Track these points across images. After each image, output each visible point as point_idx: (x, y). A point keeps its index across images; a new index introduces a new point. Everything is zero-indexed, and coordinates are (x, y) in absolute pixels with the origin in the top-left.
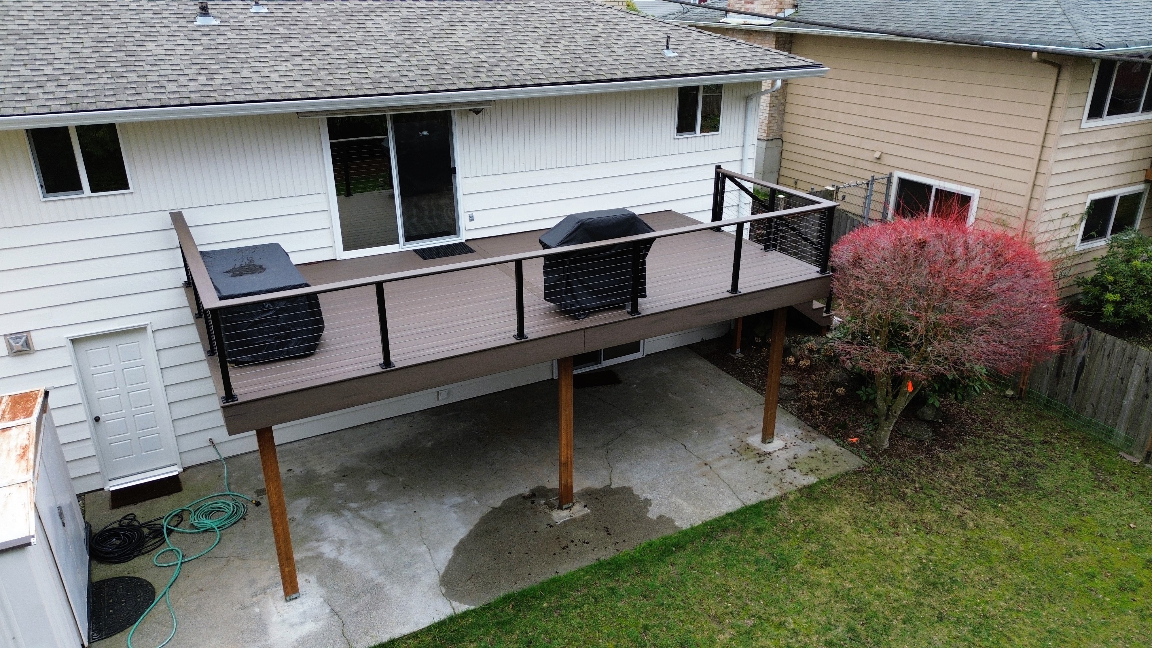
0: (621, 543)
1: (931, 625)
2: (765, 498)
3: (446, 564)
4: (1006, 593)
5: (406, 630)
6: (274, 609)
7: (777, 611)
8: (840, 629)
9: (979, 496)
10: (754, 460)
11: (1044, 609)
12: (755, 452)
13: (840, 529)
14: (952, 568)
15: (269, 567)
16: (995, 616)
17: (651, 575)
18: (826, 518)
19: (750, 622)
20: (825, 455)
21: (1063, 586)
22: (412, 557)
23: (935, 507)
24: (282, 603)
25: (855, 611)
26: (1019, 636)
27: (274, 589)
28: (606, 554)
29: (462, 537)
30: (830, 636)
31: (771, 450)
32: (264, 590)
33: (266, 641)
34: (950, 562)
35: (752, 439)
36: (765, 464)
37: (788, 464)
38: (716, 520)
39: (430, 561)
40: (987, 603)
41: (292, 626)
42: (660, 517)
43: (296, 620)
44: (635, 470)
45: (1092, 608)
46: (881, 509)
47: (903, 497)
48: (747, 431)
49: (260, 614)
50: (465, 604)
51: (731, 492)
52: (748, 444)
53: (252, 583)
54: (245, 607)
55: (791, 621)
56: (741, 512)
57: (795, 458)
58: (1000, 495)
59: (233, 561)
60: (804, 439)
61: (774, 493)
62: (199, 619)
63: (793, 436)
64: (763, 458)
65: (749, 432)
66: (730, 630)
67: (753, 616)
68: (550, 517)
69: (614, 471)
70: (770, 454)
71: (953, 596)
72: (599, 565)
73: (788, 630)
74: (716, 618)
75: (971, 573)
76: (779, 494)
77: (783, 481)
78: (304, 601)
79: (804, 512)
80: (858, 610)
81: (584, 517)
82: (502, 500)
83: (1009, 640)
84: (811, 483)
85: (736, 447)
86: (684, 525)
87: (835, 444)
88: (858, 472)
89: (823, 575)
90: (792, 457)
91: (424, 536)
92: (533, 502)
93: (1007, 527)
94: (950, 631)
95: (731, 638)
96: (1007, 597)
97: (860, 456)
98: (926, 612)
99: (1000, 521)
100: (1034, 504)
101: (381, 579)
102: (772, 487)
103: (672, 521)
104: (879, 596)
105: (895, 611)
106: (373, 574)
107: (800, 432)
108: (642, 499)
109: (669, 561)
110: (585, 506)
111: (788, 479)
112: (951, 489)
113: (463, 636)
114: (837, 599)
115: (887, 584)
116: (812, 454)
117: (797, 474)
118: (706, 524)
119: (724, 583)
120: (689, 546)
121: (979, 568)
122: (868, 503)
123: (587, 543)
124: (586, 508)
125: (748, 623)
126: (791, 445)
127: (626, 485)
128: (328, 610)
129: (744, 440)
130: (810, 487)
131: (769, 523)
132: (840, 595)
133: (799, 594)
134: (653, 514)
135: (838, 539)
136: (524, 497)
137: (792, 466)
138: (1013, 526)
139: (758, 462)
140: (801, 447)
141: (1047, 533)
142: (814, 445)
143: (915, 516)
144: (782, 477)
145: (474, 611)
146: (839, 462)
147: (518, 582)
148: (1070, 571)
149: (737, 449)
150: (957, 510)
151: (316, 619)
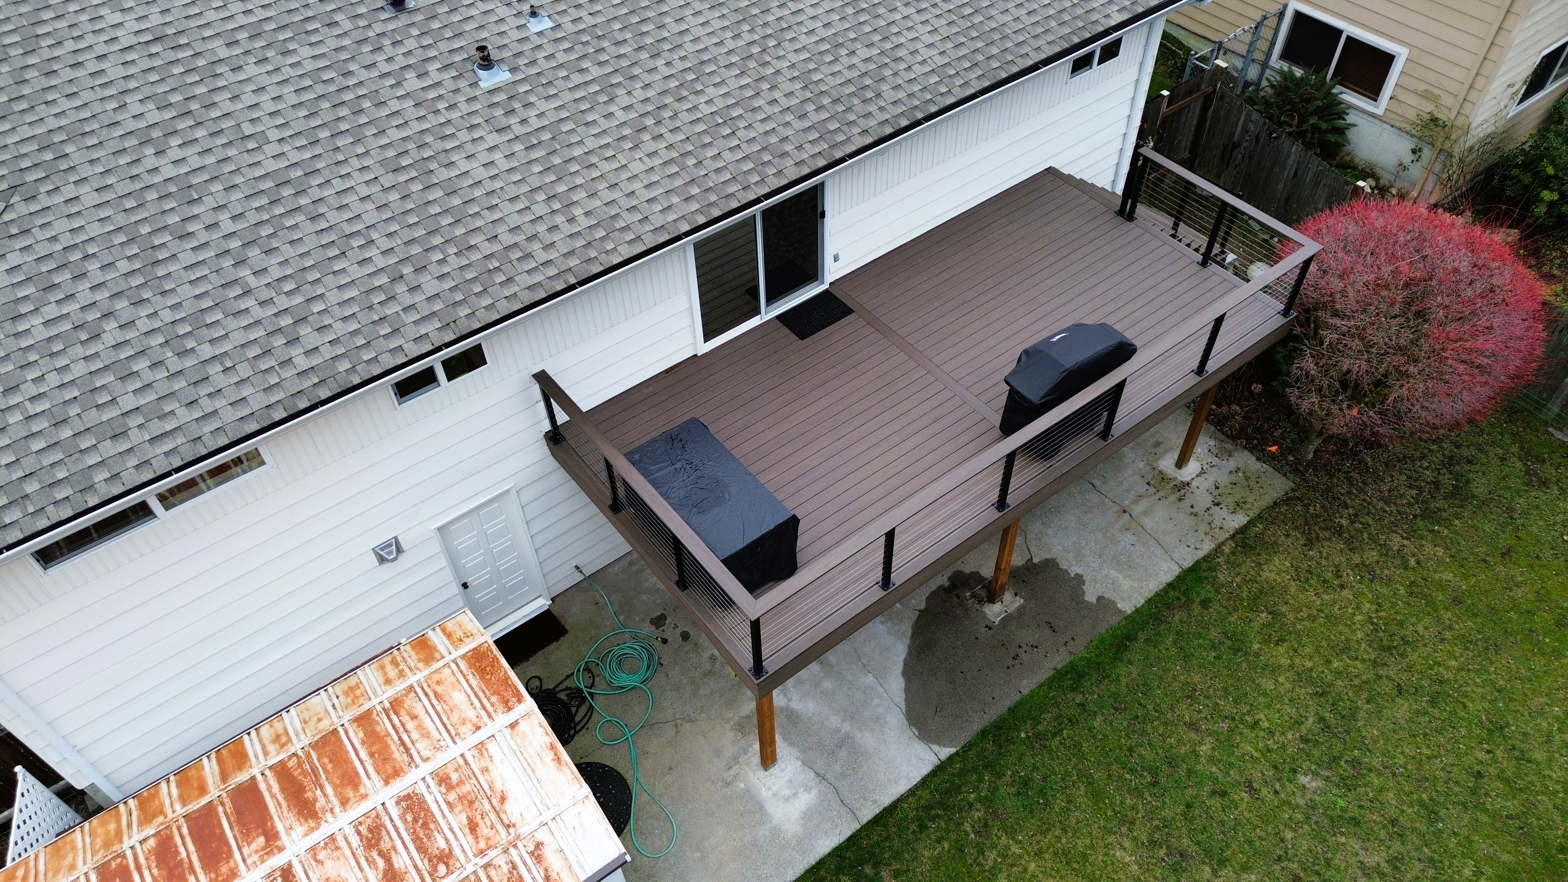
0: (1071, 642)
1: (1393, 701)
2: (1200, 554)
3: (904, 696)
4: (1456, 649)
5: (902, 788)
6: (758, 781)
7: (1248, 708)
8: (1311, 720)
9: (1415, 517)
10: (1173, 498)
11: (1492, 663)
12: (1171, 485)
13: (1285, 589)
14: (1401, 624)
15: (724, 729)
16: (1447, 680)
17: (1113, 680)
18: (1269, 574)
19: (1225, 725)
20: (1247, 479)
21: (1506, 631)
22: (864, 692)
23: (1374, 542)
24: (762, 773)
25: (1321, 695)
26: (1472, 702)
27: (745, 757)
28: (1061, 660)
29: (903, 657)
30: (1304, 729)
31: (1187, 479)
32: (736, 759)
33: (771, 822)
34: (1399, 617)
35: (1163, 463)
36: (1187, 502)
37: (1211, 498)
38: (1157, 595)
39: (885, 695)
40: (1439, 664)
41: (787, 800)
42: (1100, 599)
43: (787, 792)
44: (1050, 532)
45: (1534, 655)
46: (1320, 552)
47: (1339, 531)
48: (1154, 451)
49: (748, 791)
50: (945, 746)
51: (1163, 551)
52: (1161, 472)
53: (718, 752)
54: (728, 784)
55: (1263, 718)
56: (1181, 578)
57: (1217, 488)
58: (1435, 512)
59: (681, 725)
60: (1219, 455)
61: (1207, 547)
62: (689, 806)
63: (1206, 451)
64: (1182, 492)
65: (1159, 450)
66: (1209, 738)
67: (1226, 718)
68: (984, 616)
69: (1029, 537)
70: (1188, 484)
71: (1407, 660)
72: (1060, 675)
73: (1264, 730)
74: (1192, 726)
75: (1420, 629)
76: (1213, 546)
77: (1213, 526)
78: (783, 766)
79: (1244, 569)
80: (1323, 694)
81: (1020, 610)
82: (924, 598)
83: (1465, 706)
84: (1242, 525)
85: (1150, 480)
86: (1127, 606)
87: (1254, 459)
88: (1287, 500)
89: (1281, 655)
90: (1213, 487)
91: (864, 661)
92: (958, 597)
93: (1448, 560)
94: (1411, 705)
95: (1213, 748)
96: (1457, 655)
97: (1285, 475)
98: (1386, 687)
99: (1440, 552)
100: (1470, 522)
101: (846, 727)
102: (1203, 536)
103: (1114, 603)
104: (1338, 673)
105: (1358, 689)
106: (835, 721)
107: (1212, 443)
108: (1073, 575)
109: (1126, 659)
110: (1016, 595)
111: (1217, 523)
112: (1385, 511)
113: (959, 787)
114: (1301, 684)
115: (1345, 657)
116: (1234, 478)
117: (1224, 513)
118: (1149, 601)
119: (1189, 680)
120: (1141, 636)
121: (1427, 620)
122: (1305, 545)
123: (1037, 647)
124: (1018, 598)
125: (1223, 727)
126: (1208, 466)
127: (1048, 556)
128: (812, 775)
129: (1155, 465)
130: (1242, 530)
131: (1211, 589)
132: (1302, 677)
133: (1262, 681)
134: (1091, 596)
135: (1286, 603)
136: (945, 589)
137: (1216, 501)
138: (1453, 557)
139: (1180, 500)
140: (1219, 469)
141: (1485, 561)
142: (1232, 464)
143: (1356, 559)
144: (1210, 519)
145: (957, 754)
146: (1264, 486)
147: (986, 710)
148: (1511, 609)
149: (1152, 482)
150: (1396, 541)
151: (807, 789)
